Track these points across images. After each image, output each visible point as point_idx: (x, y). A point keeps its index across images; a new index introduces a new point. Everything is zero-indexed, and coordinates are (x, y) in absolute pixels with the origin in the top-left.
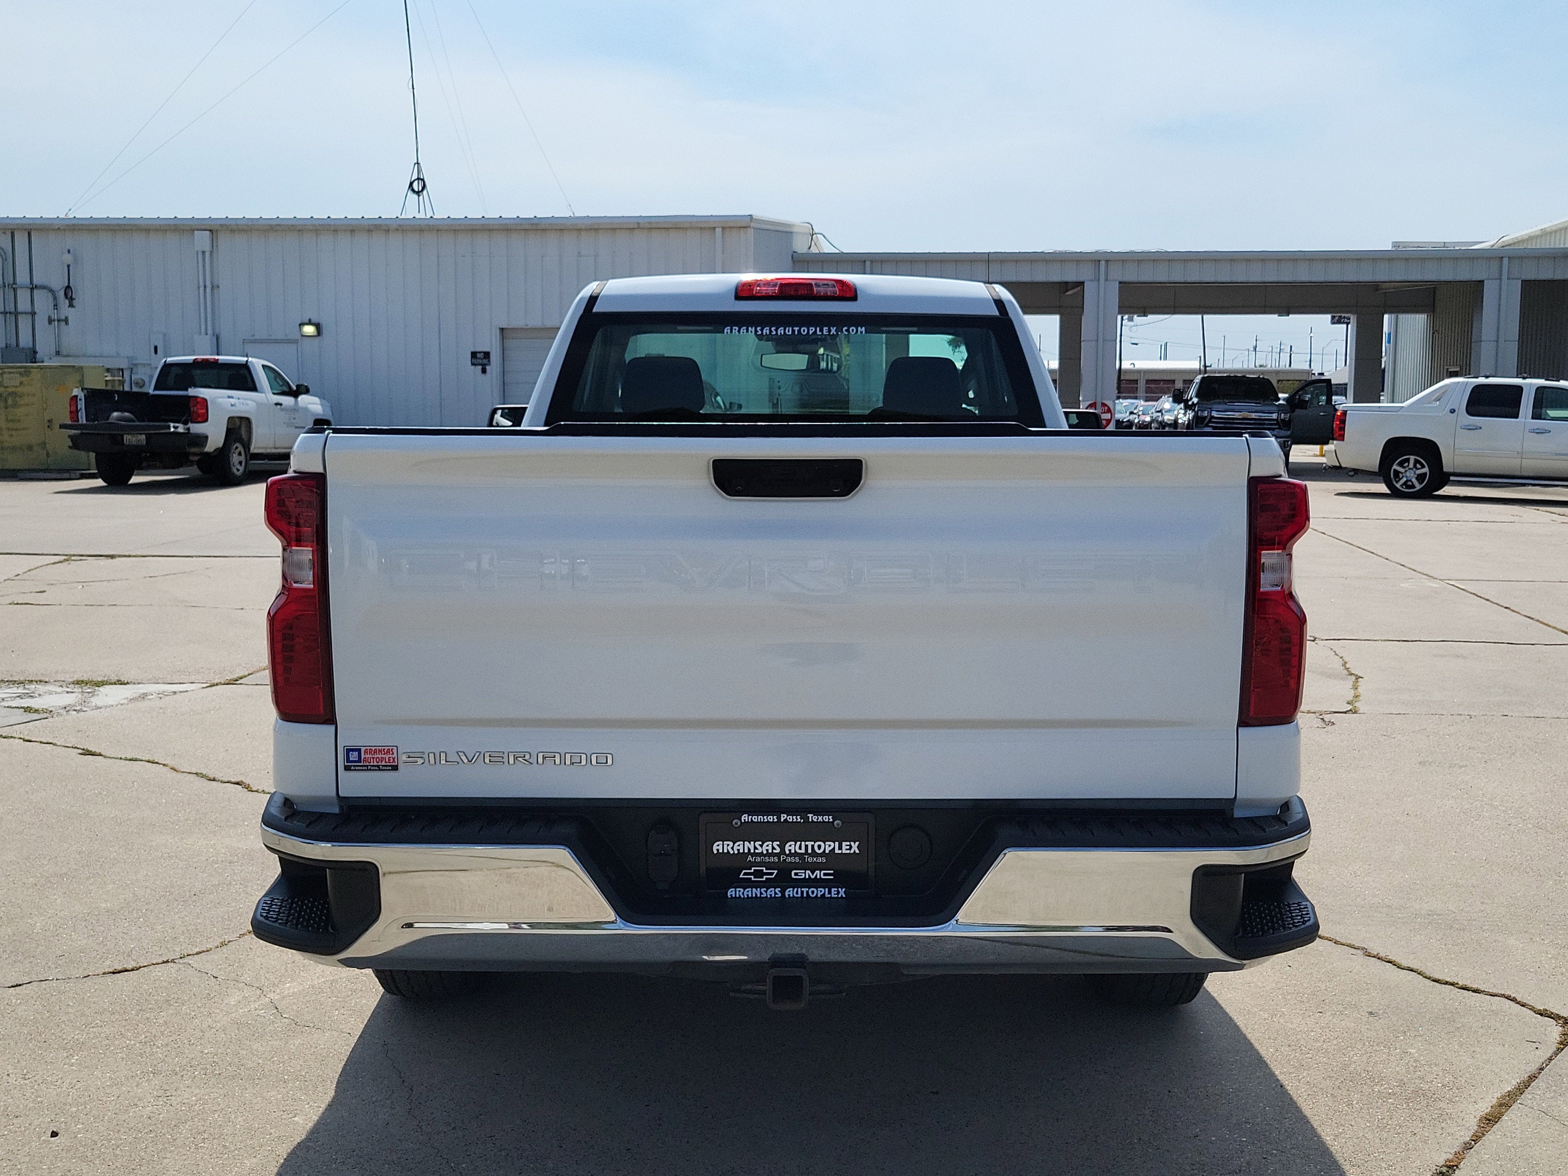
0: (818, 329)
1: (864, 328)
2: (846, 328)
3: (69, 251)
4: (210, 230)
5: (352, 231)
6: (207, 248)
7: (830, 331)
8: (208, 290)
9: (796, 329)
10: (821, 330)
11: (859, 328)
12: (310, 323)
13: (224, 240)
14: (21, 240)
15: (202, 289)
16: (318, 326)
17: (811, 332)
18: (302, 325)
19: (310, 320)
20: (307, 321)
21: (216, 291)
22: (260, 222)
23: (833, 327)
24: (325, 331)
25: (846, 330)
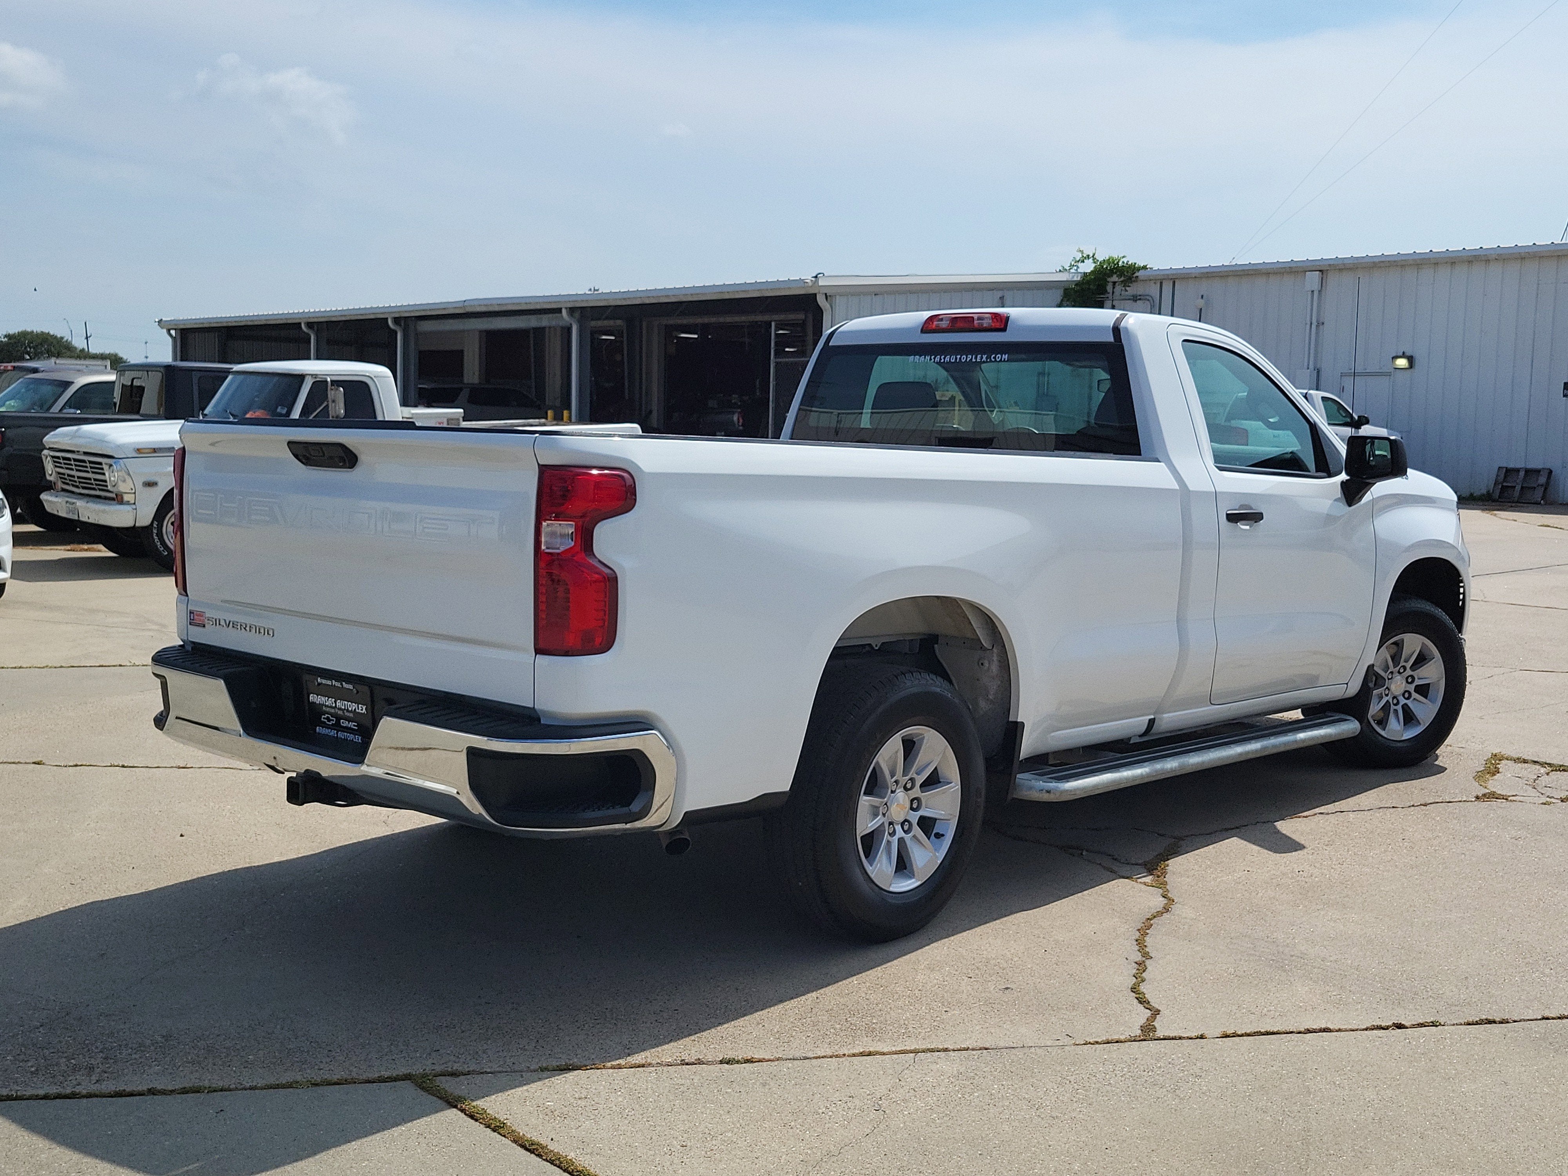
0: (974, 356)
1: (1007, 356)
2: (994, 356)
3: (1202, 297)
4: (1320, 271)
5: (1453, 263)
6: (1316, 287)
7: (982, 358)
8: (1314, 326)
9: (958, 357)
10: (976, 358)
11: (1004, 355)
12: (1403, 356)
13: (1333, 279)
14: (1167, 288)
15: (1308, 326)
16: (1411, 359)
17: (968, 359)
18: (1395, 358)
19: (1404, 353)
20: (1401, 354)
21: (1321, 327)
22: (1366, 260)
23: (985, 355)
24: (1417, 363)
25: (994, 358)
